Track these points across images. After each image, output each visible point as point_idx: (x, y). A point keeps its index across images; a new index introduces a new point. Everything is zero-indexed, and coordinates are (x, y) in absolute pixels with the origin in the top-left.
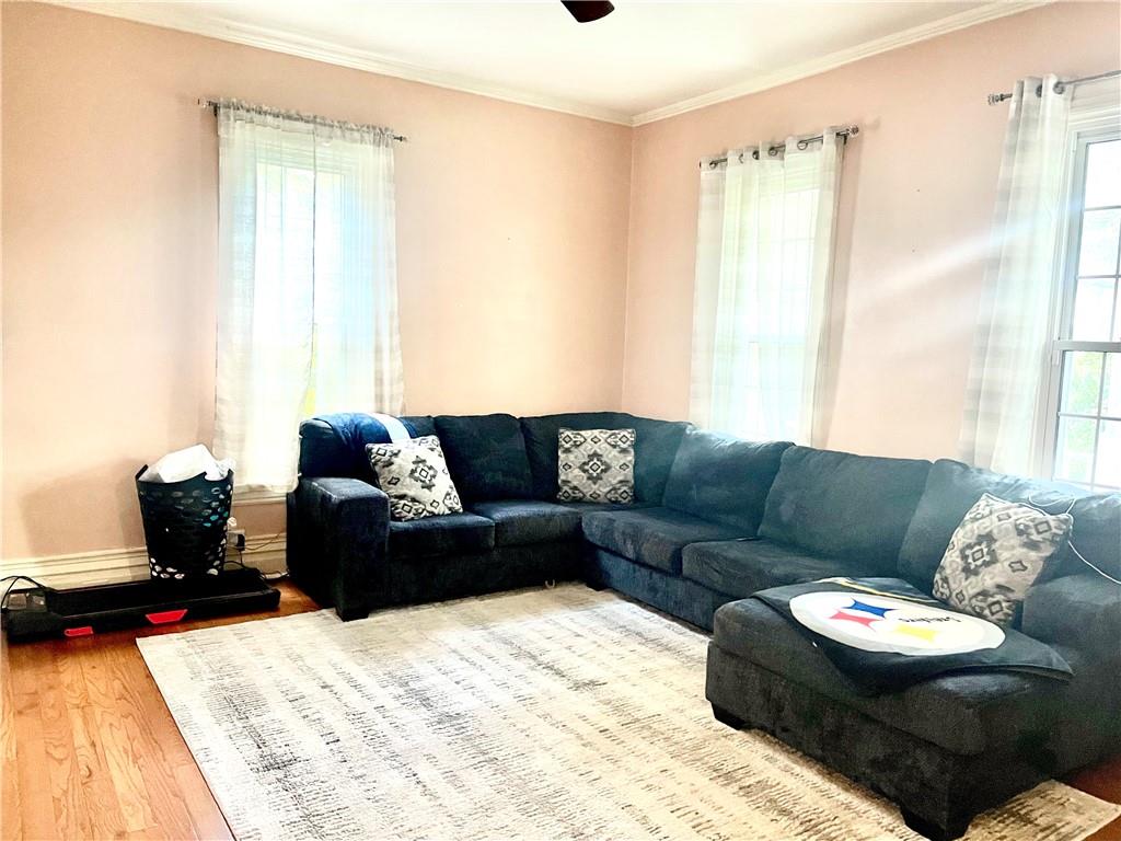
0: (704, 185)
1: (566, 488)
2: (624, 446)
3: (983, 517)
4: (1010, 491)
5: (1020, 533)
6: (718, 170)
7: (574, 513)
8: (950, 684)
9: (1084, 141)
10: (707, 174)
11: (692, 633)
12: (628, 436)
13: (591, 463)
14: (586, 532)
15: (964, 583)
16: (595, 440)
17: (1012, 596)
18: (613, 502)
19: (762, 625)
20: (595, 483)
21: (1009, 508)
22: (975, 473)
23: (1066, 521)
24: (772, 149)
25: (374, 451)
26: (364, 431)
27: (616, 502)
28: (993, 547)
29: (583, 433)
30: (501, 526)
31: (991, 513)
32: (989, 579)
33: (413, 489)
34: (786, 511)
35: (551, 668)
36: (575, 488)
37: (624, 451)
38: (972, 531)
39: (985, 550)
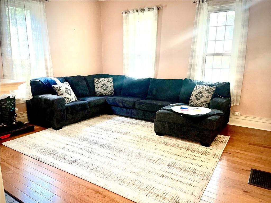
0: (124, 18)
1: (98, 93)
2: (111, 81)
3: (198, 89)
4: (201, 83)
5: (207, 91)
6: (126, 14)
7: (104, 98)
8: (209, 118)
9: (210, 12)
10: (124, 15)
11: (138, 121)
12: (111, 79)
13: (103, 86)
14: (108, 102)
15: (197, 102)
16: (104, 81)
17: (207, 103)
18: (110, 95)
19: (168, 114)
20: (105, 91)
21: (203, 86)
22: (193, 81)
23: (215, 88)
24: (141, 10)
25: (55, 86)
26: (50, 82)
27: (111, 95)
28: (202, 94)
29: (100, 79)
30: (89, 103)
31: (200, 88)
32: (202, 100)
33: (67, 96)
34: (154, 92)
35: (115, 132)
36: (100, 92)
37: (111, 83)
38: (197, 91)
39: (200, 95)
